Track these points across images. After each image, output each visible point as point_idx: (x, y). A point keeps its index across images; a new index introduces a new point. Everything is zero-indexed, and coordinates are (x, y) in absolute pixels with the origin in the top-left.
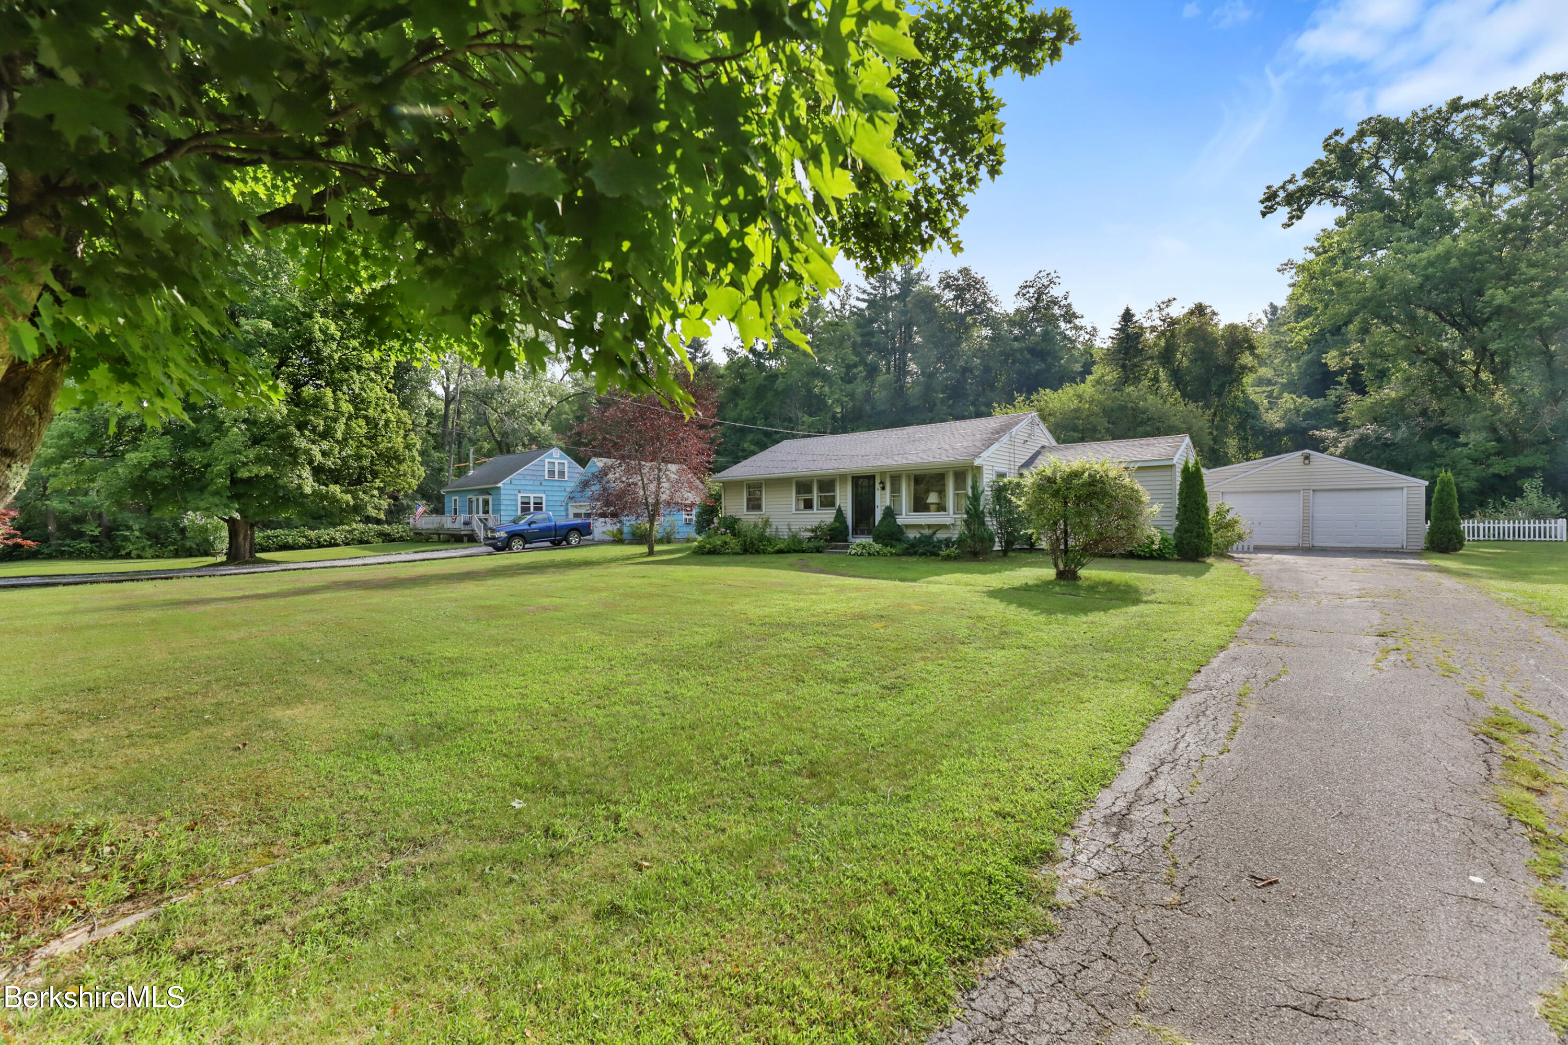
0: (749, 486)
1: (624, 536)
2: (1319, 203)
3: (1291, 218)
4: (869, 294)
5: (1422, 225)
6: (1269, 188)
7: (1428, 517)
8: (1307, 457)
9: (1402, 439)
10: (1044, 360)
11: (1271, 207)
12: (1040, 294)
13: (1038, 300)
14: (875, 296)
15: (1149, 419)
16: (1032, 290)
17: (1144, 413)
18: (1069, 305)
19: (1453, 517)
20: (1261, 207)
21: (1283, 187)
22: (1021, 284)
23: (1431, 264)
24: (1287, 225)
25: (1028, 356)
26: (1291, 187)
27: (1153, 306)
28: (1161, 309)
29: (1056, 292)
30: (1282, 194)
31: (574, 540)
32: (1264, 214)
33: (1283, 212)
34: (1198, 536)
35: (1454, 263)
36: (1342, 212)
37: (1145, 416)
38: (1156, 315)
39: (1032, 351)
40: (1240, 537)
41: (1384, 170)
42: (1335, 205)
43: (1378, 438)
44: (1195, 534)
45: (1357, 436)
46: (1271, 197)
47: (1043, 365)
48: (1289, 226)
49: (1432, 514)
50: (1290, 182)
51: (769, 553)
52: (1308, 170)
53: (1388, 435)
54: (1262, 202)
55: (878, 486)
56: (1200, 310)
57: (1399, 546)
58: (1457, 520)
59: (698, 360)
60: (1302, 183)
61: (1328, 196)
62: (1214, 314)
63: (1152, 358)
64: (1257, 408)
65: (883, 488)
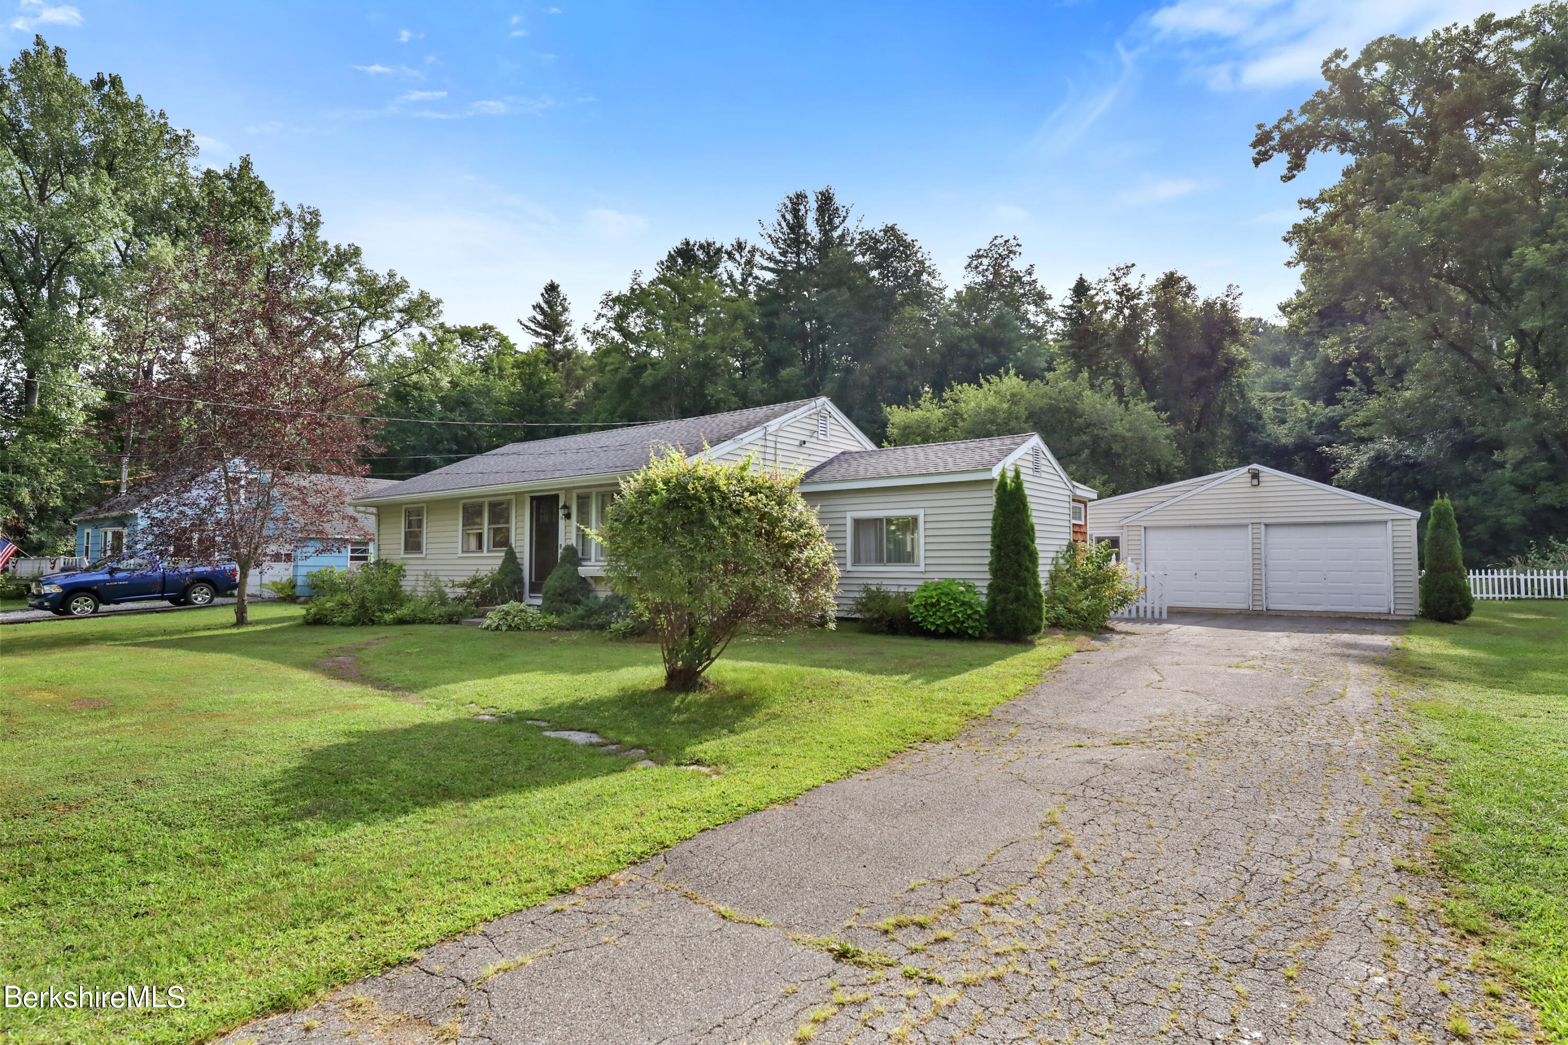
0: (409, 513)
1: (298, 591)
2: (1324, 149)
3: (1290, 169)
4: (777, 262)
5: (1440, 169)
6: (1260, 126)
7: (1421, 566)
8: (1255, 476)
9: (1429, 457)
10: (996, 352)
11: (1266, 153)
12: (997, 266)
13: (996, 274)
14: (785, 264)
15: (1088, 426)
16: (985, 261)
17: (1080, 417)
18: (1035, 281)
19: (1454, 568)
20: (1253, 153)
21: (1277, 127)
22: (973, 252)
23: (1444, 216)
24: (1286, 178)
25: (976, 346)
26: (1287, 127)
27: (1106, 275)
28: (1117, 279)
29: (1018, 264)
30: (1277, 136)
31: (200, 596)
32: (1257, 162)
33: (1281, 160)
34: (1017, 599)
35: (1473, 212)
36: (1349, 160)
37: (1080, 421)
38: (1110, 286)
39: (981, 339)
40: (1124, 600)
41: (1402, 107)
42: (1343, 151)
43: (1398, 456)
44: (1011, 595)
45: (1372, 453)
46: (1263, 139)
47: (995, 359)
48: (1290, 178)
49: (1426, 563)
50: (1287, 119)
51: (386, 624)
52: (1307, 103)
53: (1408, 452)
54: (1254, 145)
55: (561, 513)
56: (1170, 281)
57: (1384, 609)
58: (1460, 571)
59: (558, 347)
60: (1301, 120)
61: (1332, 139)
62: (1190, 288)
63: (1108, 346)
64: (1259, 417)
65: (568, 516)
